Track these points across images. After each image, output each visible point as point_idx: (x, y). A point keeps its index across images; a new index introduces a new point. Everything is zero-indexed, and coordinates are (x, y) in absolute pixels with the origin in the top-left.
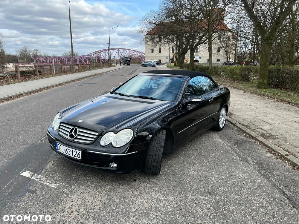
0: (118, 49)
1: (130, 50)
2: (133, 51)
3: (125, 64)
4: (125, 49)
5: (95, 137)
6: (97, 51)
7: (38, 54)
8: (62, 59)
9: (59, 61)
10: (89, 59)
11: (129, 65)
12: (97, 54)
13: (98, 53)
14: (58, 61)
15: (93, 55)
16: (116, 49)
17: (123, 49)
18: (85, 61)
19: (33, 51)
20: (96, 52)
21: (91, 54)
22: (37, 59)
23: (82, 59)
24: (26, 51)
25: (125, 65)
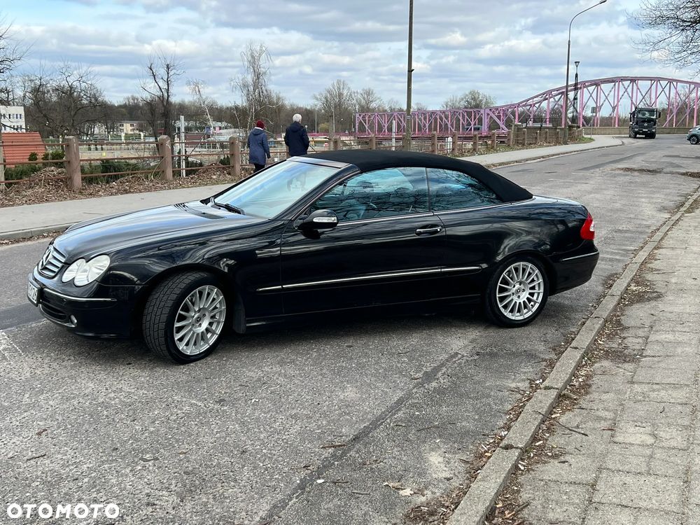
0: (633, 80)
1: (678, 81)
2: (693, 86)
3: (636, 133)
4: (659, 79)
5: (56, 270)
6: (554, 90)
7: (373, 105)
8: (436, 119)
9: (427, 125)
10: (524, 118)
11: (651, 136)
12: (552, 100)
13: (557, 98)
14: (425, 126)
15: (537, 105)
16: (623, 79)
17: (651, 79)
18: (509, 124)
19: (359, 96)
20: (551, 91)
21: (530, 102)
22: (365, 121)
23: (499, 117)
24: (340, 95)
25: (635, 137)
